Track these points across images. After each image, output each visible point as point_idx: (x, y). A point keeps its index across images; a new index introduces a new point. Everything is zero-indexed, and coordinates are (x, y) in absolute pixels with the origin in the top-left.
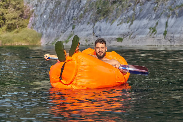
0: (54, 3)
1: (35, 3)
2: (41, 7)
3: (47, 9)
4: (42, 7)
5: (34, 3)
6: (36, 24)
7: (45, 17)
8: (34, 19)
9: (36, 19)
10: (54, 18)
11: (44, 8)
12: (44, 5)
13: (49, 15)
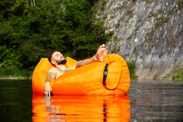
0: (152, 20)
1: (114, 22)
2: (127, 27)
3: (141, 30)
4: (129, 27)
5: (112, 23)
6: (120, 51)
7: (136, 40)
8: (114, 44)
9: (120, 44)
10: (157, 41)
11: (134, 28)
12: (133, 24)
13: (146, 38)
